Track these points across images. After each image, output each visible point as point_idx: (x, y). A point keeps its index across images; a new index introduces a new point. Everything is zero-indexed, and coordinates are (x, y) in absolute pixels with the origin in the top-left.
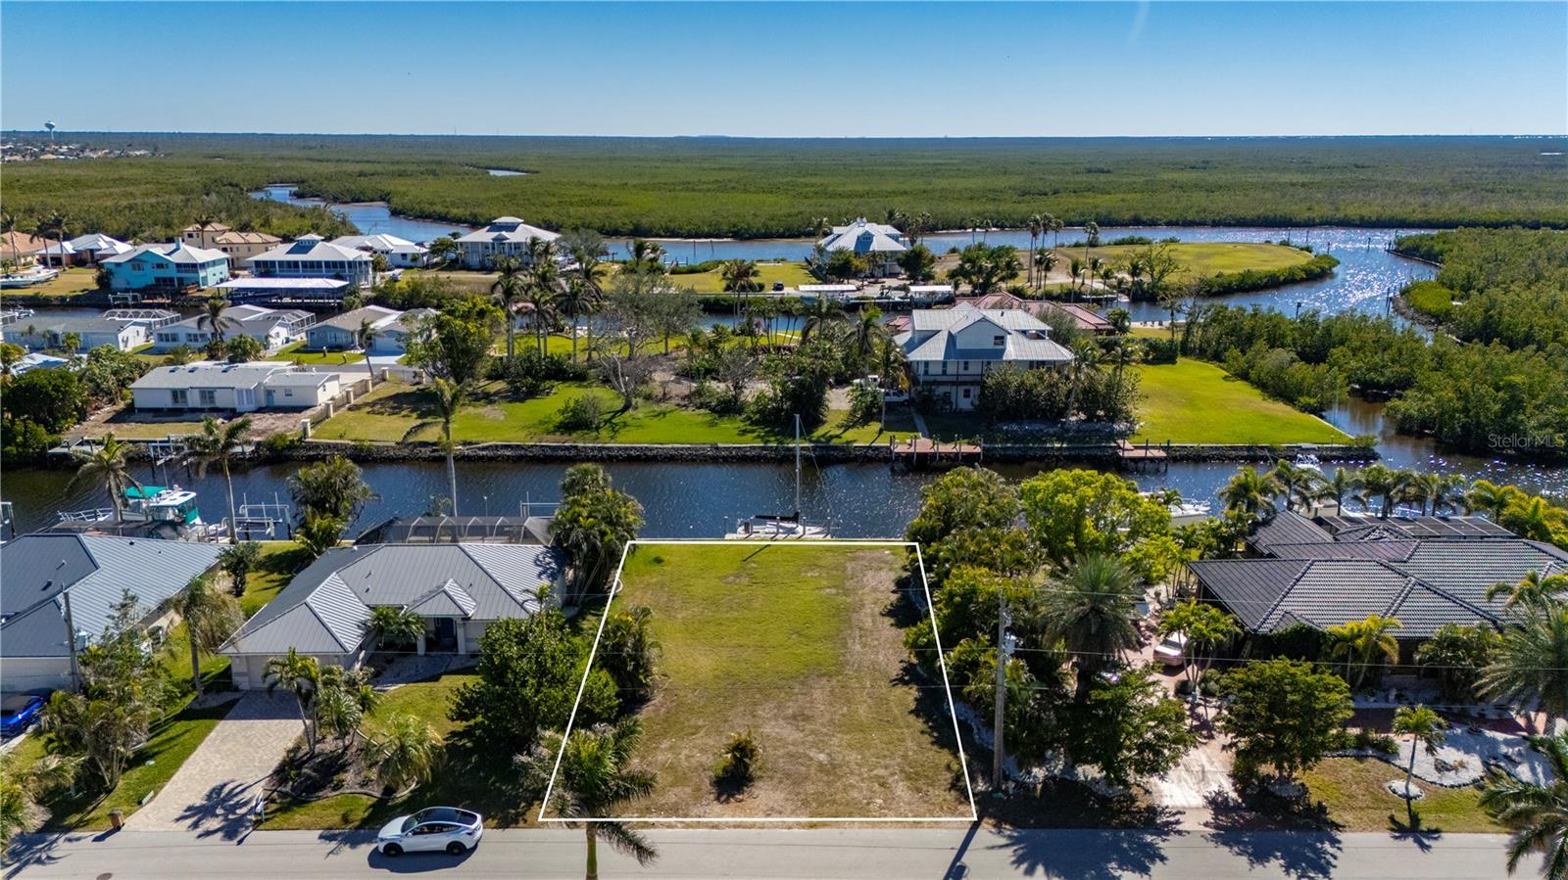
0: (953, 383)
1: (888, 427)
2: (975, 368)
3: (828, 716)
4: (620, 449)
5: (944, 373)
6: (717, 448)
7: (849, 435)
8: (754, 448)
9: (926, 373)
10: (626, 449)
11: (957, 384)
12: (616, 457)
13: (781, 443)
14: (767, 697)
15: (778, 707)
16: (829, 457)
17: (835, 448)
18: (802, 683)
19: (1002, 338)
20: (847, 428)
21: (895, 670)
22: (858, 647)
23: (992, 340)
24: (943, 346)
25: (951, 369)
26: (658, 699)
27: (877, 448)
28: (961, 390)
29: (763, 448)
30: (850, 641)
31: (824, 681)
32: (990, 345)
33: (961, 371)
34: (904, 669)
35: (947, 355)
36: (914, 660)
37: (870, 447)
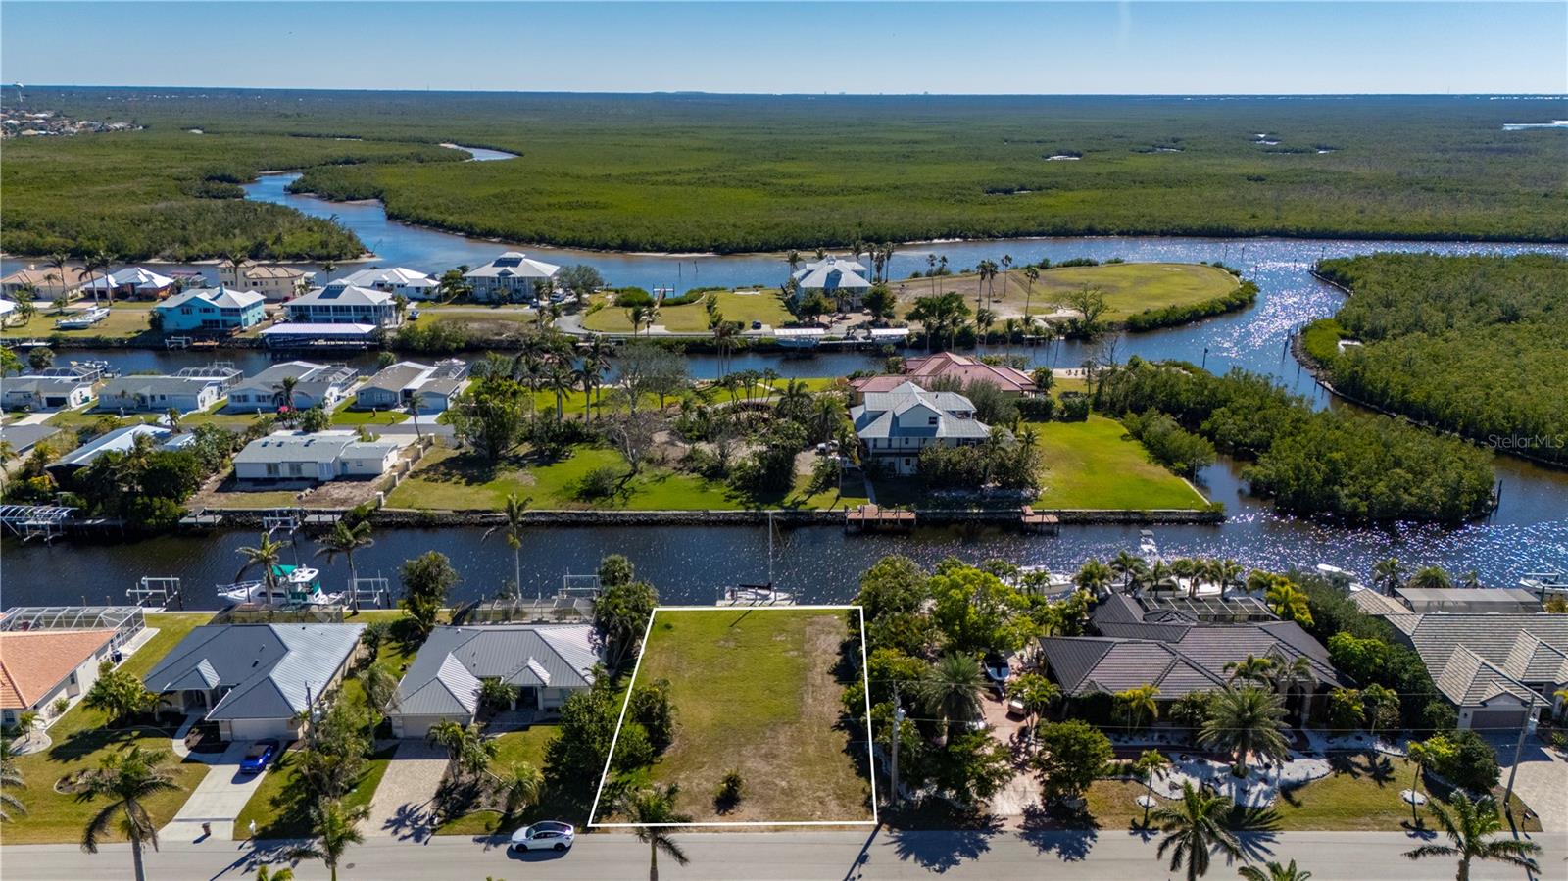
0: (897, 454)
1: (845, 493)
2: (914, 442)
3: (788, 754)
4: (631, 515)
5: (890, 445)
6: (708, 514)
7: (813, 501)
8: (737, 514)
9: (875, 446)
10: (636, 515)
11: (899, 454)
12: (628, 522)
13: (758, 508)
14: (748, 740)
15: (756, 748)
16: (797, 522)
17: (802, 513)
18: (772, 730)
19: (935, 419)
20: (811, 493)
21: (835, 719)
22: (811, 700)
23: (928, 421)
24: (888, 424)
25: (895, 444)
26: (676, 743)
27: (835, 513)
28: (903, 459)
29: (745, 514)
30: (805, 696)
31: (787, 728)
32: (925, 424)
33: (903, 444)
34: (841, 718)
35: (891, 433)
36: (848, 712)
37: (828, 513)
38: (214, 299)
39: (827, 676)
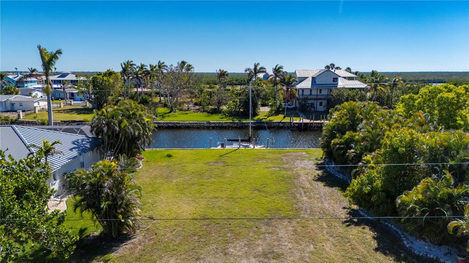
0: (315, 99)
1: (287, 115)
2: (325, 92)
4: (164, 123)
5: (311, 94)
6: (210, 123)
7: (271, 118)
8: (227, 123)
9: (303, 95)
10: (167, 123)
11: (317, 99)
12: (162, 127)
13: (239, 121)
16: (260, 126)
17: (263, 123)
18: (267, 224)
19: (337, 79)
20: (269, 116)
22: (305, 199)
23: (332, 80)
24: (310, 83)
25: (314, 93)
26: (139, 237)
27: (284, 123)
28: (319, 101)
29: (231, 123)
30: (298, 196)
31: (286, 222)
32: (332, 82)
33: (319, 93)
34: (349, 213)
35: (312, 85)
36: (355, 207)
37: (280, 122)
38: (14, 78)
39: (313, 182)
